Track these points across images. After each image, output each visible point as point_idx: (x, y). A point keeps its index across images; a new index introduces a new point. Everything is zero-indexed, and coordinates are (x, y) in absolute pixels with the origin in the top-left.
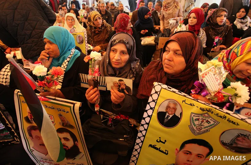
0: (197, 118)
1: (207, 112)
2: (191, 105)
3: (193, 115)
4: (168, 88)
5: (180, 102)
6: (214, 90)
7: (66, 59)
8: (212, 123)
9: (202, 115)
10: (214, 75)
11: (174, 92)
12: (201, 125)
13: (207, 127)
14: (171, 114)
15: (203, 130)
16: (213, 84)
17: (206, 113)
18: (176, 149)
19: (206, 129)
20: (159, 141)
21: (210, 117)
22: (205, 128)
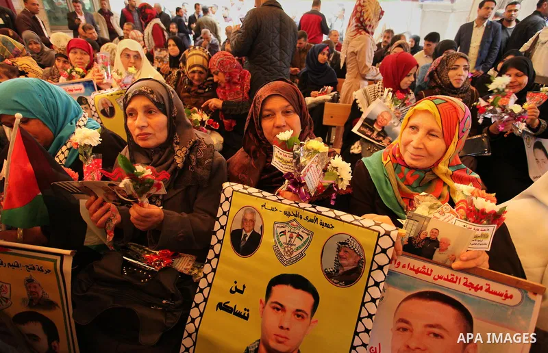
0: (283, 229)
1: (293, 217)
2: (272, 210)
3: (277, 225)
4: (244, 188)
5: (259, 208)
7: (66, 145)
8: (305, 237)
9: (287, 223)
11: (250, 194)
12: (290, 244)
13: (300, 247)
14: (249, 232)
15: (295, 254)
17: (294, 220)
18: (261, 301)
19: (300, 251)
20: (234, 289)
21: (300, 226)
22: (297, 249)
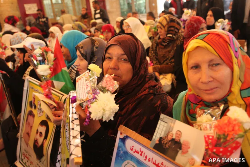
6: (81, 98)
10: (86, 80)
16: (82, 91)
